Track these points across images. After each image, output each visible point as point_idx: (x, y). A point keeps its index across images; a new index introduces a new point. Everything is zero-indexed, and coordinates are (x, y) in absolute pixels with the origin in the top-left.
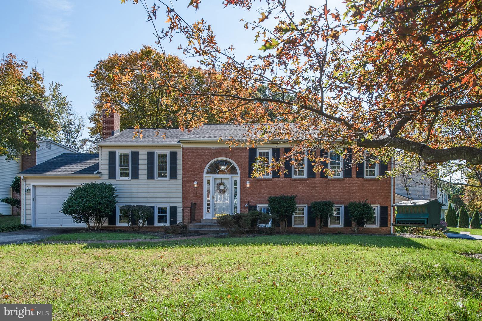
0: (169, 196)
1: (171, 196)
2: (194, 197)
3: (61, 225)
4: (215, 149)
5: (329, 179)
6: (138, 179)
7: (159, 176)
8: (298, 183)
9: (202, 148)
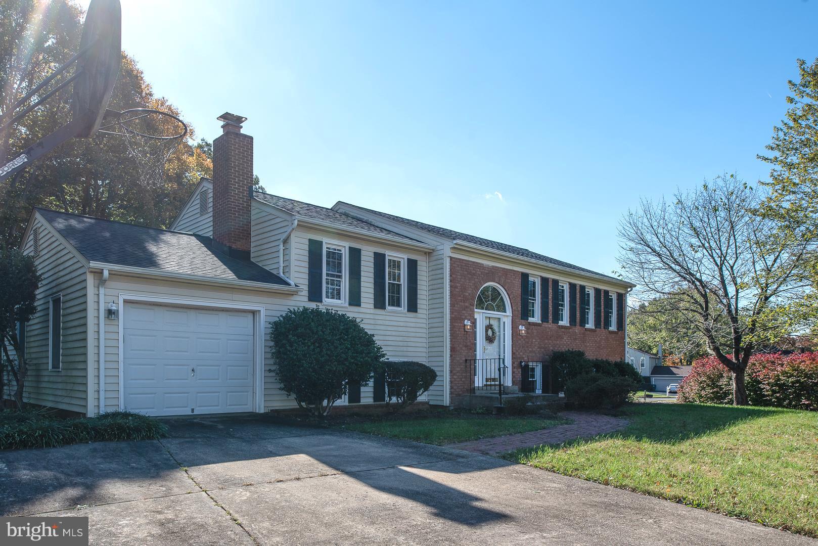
0: (405, 344)
1: (410, 344)
2: (464, 348)
3: (193, 410)
4: (488, 268)
5: (586, 329)
6: (360, 305)
7: (392, 304)
8: (563, 332)
9: (474, 262)
